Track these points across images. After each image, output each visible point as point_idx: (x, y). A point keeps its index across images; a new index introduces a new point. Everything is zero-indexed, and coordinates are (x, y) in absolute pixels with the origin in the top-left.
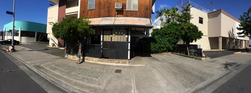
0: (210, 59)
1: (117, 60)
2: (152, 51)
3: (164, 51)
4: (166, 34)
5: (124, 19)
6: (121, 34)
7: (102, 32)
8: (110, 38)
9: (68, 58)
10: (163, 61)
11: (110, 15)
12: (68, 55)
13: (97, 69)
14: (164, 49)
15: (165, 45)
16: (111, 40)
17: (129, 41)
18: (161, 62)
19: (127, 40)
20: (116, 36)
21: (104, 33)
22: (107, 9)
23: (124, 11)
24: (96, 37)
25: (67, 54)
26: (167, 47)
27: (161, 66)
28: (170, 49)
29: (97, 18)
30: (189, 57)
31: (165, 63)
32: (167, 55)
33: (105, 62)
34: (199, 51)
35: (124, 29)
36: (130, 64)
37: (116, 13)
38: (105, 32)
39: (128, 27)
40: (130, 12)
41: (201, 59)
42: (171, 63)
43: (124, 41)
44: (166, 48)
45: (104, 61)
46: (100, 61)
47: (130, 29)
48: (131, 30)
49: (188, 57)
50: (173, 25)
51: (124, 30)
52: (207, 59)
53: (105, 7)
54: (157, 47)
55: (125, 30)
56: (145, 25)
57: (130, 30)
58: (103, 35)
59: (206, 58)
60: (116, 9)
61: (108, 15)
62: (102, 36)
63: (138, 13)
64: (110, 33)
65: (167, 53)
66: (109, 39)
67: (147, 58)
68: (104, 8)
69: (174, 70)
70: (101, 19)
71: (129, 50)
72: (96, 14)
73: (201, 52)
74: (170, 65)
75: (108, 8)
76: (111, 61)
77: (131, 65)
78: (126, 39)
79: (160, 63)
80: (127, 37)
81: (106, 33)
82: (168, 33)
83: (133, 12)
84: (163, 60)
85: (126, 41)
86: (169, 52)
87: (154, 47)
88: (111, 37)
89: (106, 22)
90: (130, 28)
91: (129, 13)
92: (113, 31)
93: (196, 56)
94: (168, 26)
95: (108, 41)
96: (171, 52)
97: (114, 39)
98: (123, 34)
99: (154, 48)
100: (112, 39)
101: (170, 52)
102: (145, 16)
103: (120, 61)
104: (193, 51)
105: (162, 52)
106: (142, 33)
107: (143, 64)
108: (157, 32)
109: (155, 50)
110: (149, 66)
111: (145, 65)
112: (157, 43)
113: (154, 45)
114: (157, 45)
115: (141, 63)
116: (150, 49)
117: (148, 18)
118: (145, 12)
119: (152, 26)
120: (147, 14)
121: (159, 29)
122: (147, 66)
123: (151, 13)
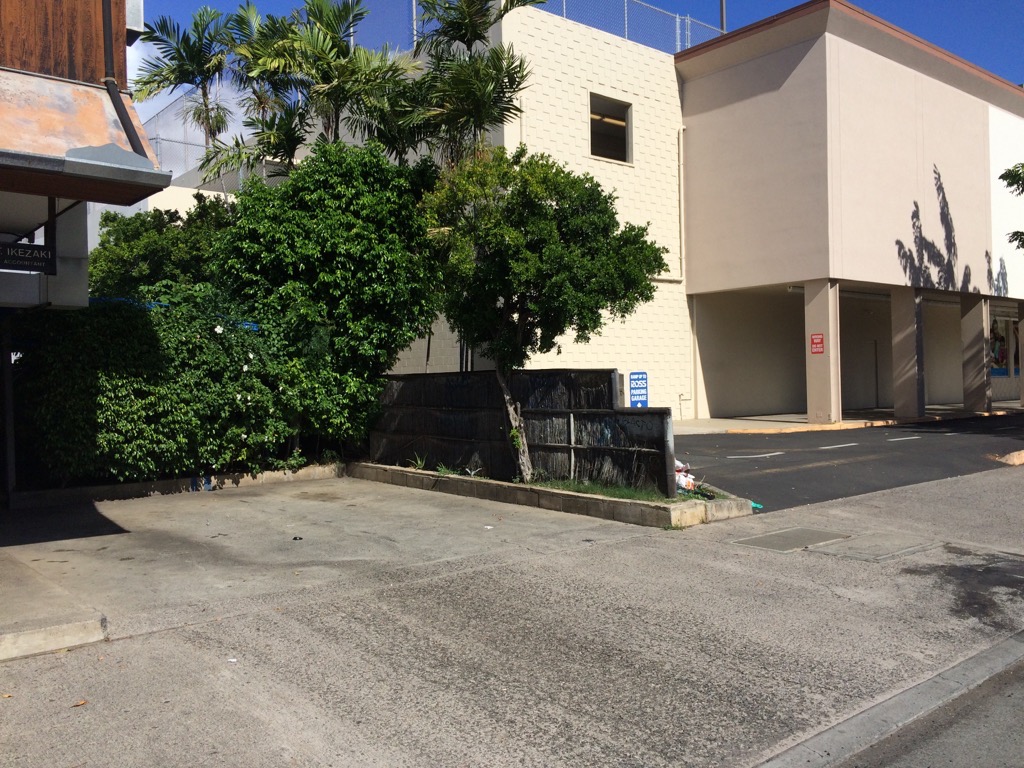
0: (755, 511)
2: (122, 465)
3: (265, 458)
4: (277, 273)
10: (280, 558)
14: (260, 428)
15: (273, 387)
18: (267, 567)
26: (293, 409)
27: (286, 612)
28: (326, 424)
30: (534, 499)
31: (316, 579)
32: (305, 496)
34: (636, 430)
41: (662, 520)
42: (380, 573)
44: (281, 425)
49: (520, 496)
50: (347, 177)
52: (724, 514)
54: (187, 415)
56: (61, 155)
59: (710, 504)
65: (294, 469)
67: (81, 552)
69: (438, 638)
73: (660, 442)
74: (380, 595)
79: (259, 583)
82: (295, 265)
84: (281, 549)
86: (313, 456)
87: (149, 420)
93: (608, 485)
94: (297, 190)
96: (333, 460)
99: (149, 430)
101: (322, 463)
102: (46, 49)
104: (572, 431)
105: (236, 469)
106: (17, 252)
107: (65, 626)
108: (159, 248)
109: (163, 452)
110: (144, 631)
111: (98, 625)
112: (178, 374)
113: (153, 394)
114: (178, 395)
115: (41, 616)
116: (102, 439)
117: (92, 77)
118: (46, 14)
119: (152, 171)
120: (74, 36)
121: (185, 217)
122: (118, 639)
123: (117, 34)
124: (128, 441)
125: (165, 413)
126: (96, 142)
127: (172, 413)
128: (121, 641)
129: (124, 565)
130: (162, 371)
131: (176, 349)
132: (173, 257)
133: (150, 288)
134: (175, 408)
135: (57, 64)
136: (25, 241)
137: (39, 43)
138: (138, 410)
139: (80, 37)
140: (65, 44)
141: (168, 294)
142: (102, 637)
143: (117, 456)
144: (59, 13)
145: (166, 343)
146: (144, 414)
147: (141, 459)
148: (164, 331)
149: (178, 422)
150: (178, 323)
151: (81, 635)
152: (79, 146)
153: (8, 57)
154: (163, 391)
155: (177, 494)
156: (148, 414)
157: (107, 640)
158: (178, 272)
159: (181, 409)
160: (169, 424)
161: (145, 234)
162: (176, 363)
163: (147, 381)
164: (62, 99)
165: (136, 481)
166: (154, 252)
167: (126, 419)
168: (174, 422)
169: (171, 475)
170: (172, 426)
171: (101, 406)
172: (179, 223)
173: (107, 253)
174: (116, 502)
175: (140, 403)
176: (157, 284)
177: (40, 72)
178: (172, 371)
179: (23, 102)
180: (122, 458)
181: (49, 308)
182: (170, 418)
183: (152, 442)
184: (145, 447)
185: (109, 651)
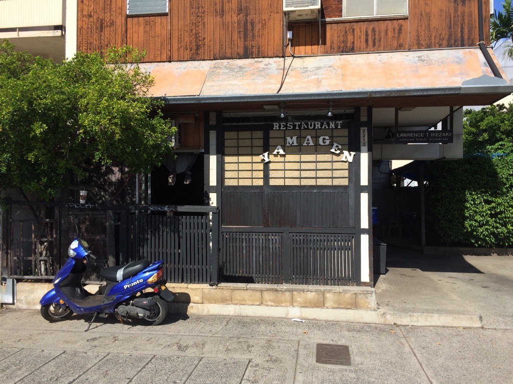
1: (311, 287)
5: (331, 63)
6: (317, 144)
7: (213, 136)
8: (261, 166)
9: (18, 305)
11: (255, 50)
12: (20, 286)
13: (207, 348)
16: (266, 177)
17: (364, 180)
19: (350, 178)
20: (289, 158)
21: (227, 143)
22: (235, 19)
23: (331, 23)
24: (182, 167)
25: (9, 282)
29: (184, 64)
33: (242, 303)
35: (335, 117)
36: (382, 310)
37: (284, 36)
38: (228, 135)
39: (357, 109)
40: (364, 26)
43: (336, 182)
45: (239, 295)
46: (216, 301)
47: (364, 118)
48: (369, 124)
51: (332, 125)
53: (227, 8)
55: (339, 122)
57: (364, 124)
58: (221, 152)
60: (287, 14)
61: (246, 48)
62: (213, 160)
63: (407, 26)
64: (256, 143)
66: (255, 174)
67: (461, 280)
68: (223, 11)
70: (205, 66)
71: (364, 231)
72: (179, 41)
75: (240, 10)
76: (280, 294)
77: (390, 319)
78: (346, 174)
80: (350, 159)
81: (234, 143)
83: (383, 25)
85: (345, 182)
88: (266, 165)
89: (235, 82)
90: (364, 111)
91: (357, 31)
92: (272, 134)
95: (248, 183)
97: (281, 174)
98: (331, 145)
99: (492, 221)
100: (272, 174)
102: (450, 35)
103: (329, 291)
106: (435, 134)
107: (462, 316)
108: (494, 125)
109: (499, 233)
110: (502, 328)
111: (478, 319)
112: (508, 192)
113: (494, 202)
114: (508, 203)
115: (450, 308)
116: (467, 223)
117: (472, 43)
118: (451, 18)
119: (506, 85)
120: (464, 25)
121: (508, 106)
122: (488, 329)
123: (485, 18)
124: (481, 226)
125: (501, 213)
126: (476, 75)
127: (505, 212)
128: (490, 330)
129: (484, 290)
130: (499, 190)
131: (507, 179)
132: (501, 129)
133: (492, 146)
134: (507, 210)
135: (455, 41)
136: (433, 129)
137: (447, 33)
138: (486, 210)
139: (466, 25)
140: (459, 30)
141: (502, 149)
142: (480, 325)
143: (475, 233)
144: (457, 16)
145: (501, 175)
146: (489, 212)
147: (487, 236)
148: (500, 168)
149: (508, 218)
150: (508, 164)
151: (470, 322)
152: (468, 79)
153: (433, 43)
154: (500, 201)
155: (507, 256)
156: (491, 213)
157: (483, 328)
158: (504, 137)
159: (509, 211)
160: (502, 218)
161: (486, 118)
162: (507, 186)
163: (491, 195)
164: (458, 58)
165: (484, 247)
166: (491, 127)
167: (480, 215)
168: (505, 218)
169: (503, 246)
170: (504, 219)
171: (467, 208)
172: (505, 110)
173: (466, 130)
174: (474, 256)
175: (487, 207)
176: (496, 144)
177: (447, 47)
178: (505, 190)
179: (440, 63)
180: (477, 235)
181: (444, 160)
182: (503, 215)
183: (493, 227)
184: (490, 230)
185: (485, 333)
